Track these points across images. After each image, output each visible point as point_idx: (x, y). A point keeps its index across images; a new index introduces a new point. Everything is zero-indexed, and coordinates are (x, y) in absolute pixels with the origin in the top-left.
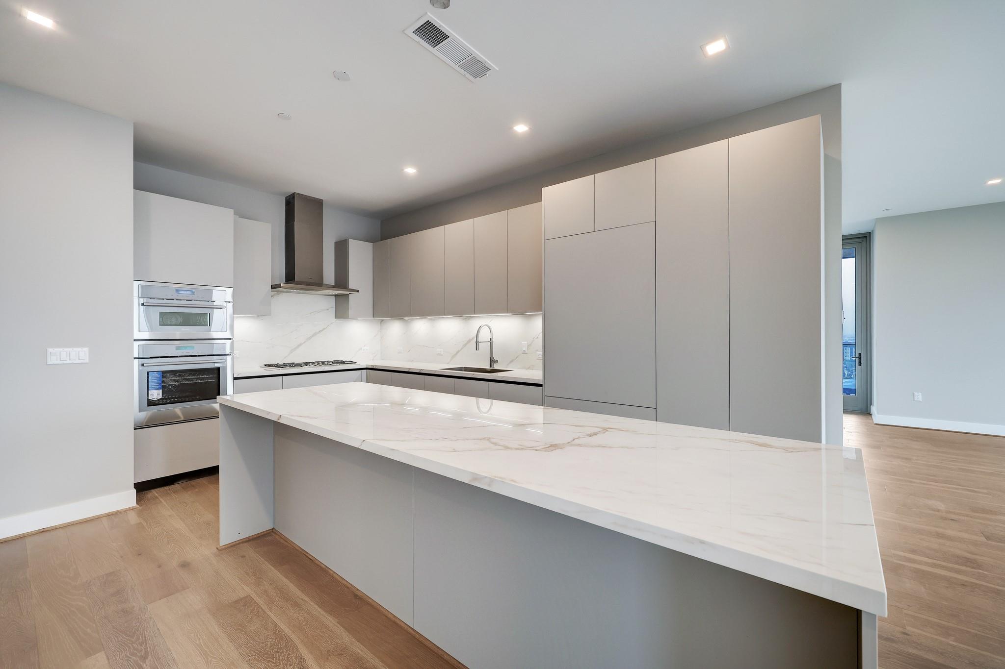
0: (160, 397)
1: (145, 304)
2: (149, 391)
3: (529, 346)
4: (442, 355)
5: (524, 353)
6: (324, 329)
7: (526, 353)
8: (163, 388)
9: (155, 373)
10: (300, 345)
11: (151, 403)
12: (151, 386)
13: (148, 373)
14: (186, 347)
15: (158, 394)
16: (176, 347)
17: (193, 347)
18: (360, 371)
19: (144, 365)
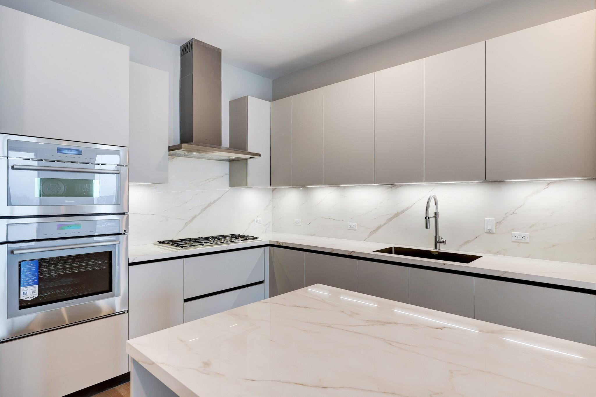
0: (36, 295)
1: (15, 167)
2: (21, 288)
3: (498, 223)
4: (356, 230)
5: (490, 232)
6: (218, 199)
7: (493, 233)
8: (40, 281)
9: (30, 262)
10: (195, 217)
11: (24, 305)
12: (24, 280)
13: (20, 262)
14: (69, 226)
15: (34, 292)
16: (58, 225)
17: (79, 225)
18: (264, 248)
19: (15, 252)
